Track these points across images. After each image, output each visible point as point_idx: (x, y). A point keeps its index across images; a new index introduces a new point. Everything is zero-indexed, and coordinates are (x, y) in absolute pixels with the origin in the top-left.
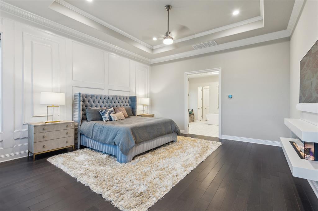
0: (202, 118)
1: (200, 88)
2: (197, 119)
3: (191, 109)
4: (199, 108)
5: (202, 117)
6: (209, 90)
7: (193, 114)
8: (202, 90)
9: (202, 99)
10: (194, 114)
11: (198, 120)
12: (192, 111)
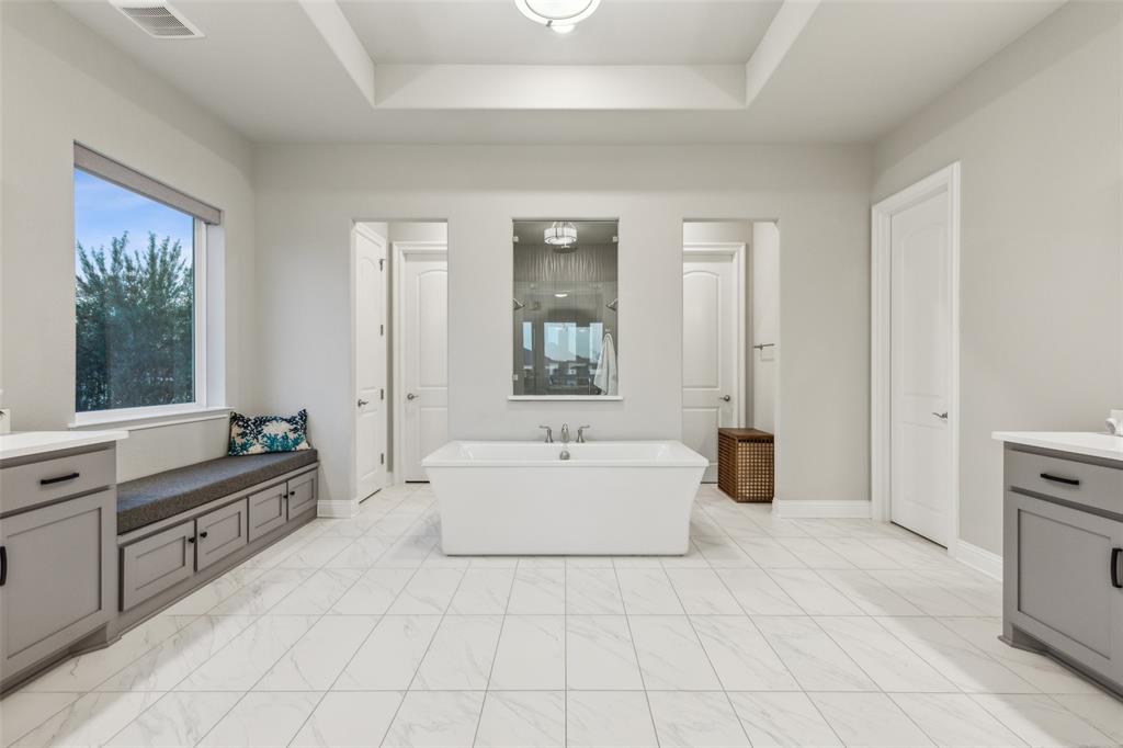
0: (390, 468)
1: (367, 242)
2: (347, 496)
3: (294, 412)
4: (361, 395)
5: (389, 460)
6: (444, 265)
7: (312, 457)
8: (388, 264)
9: (389, 330)
10: (321, 456)
11: (354, 503)
12: (295, 430)
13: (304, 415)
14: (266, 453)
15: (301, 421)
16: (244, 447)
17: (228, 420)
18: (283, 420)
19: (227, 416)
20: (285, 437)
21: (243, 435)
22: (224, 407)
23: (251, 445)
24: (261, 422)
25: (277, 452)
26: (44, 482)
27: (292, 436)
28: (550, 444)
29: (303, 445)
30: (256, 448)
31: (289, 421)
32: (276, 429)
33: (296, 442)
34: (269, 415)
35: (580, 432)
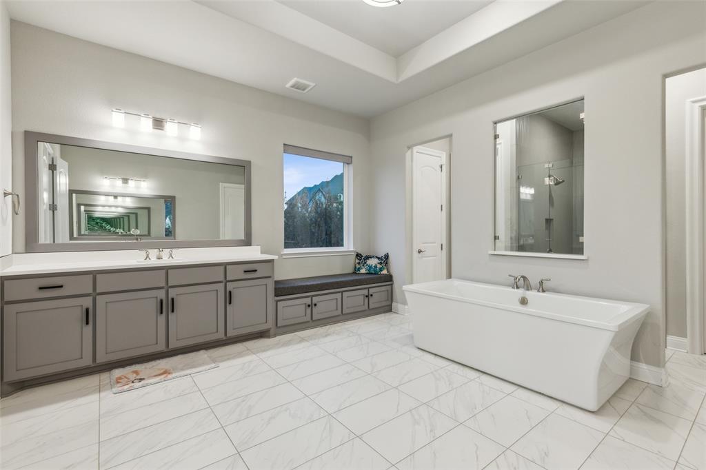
2: (404, 303)
4: (420, 247)
7: (389, 278)
10: (394, 279)
12: (381, 263)
13: (387, 257)
14: (367, 274)
15: (385, 259)
16: (359, 269)
17: (354, 256)
18: (377, 257)
19: (354, 254)
20: (376, 267)
21: (359, 263)
22: (352, 250)
23: (362, 269)
24: (368, 257)
25: (372, 274)
26: (245, 272)
27: (379, 266)
28: (516, 290)
29: (385, 272)
30: (363, 271)
31: (379, 258)
32: (373, 262)
33: (381, 270)
34: (372, 254)
35: (541, 283)
